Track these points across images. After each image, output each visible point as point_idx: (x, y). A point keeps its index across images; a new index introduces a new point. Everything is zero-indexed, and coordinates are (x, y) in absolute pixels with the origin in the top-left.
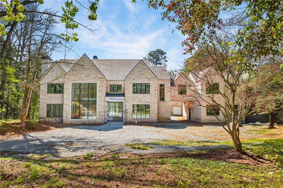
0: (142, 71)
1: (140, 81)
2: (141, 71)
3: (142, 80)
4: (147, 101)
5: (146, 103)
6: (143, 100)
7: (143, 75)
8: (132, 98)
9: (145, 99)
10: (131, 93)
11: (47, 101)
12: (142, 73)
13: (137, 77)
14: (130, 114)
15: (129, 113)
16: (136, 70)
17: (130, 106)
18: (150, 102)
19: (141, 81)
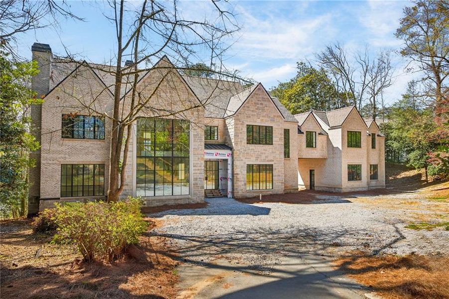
0: (262, 104)
1: (258, 123)
2: (259, 102)
3: (262, 120)
4: (270, 158)
5: (268, 161)
6: (263, 156)
7: (263, 110)
8: (245, 152)
9: (266, 155)
10: (244, 143)
11: (63, 156)
12: (261, 106)
13: (254, 113)
14: (243, 183)
15: (241, 181)
16: (252, 101)
17: (242, 167)
18: (273, 161)
19: (259, 120)
